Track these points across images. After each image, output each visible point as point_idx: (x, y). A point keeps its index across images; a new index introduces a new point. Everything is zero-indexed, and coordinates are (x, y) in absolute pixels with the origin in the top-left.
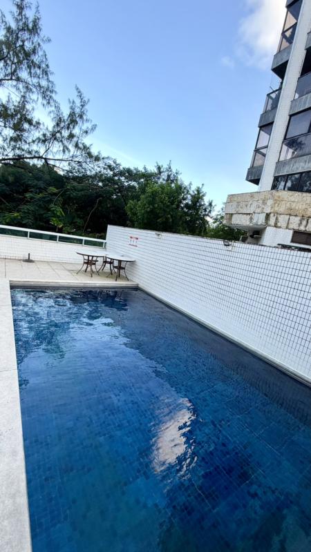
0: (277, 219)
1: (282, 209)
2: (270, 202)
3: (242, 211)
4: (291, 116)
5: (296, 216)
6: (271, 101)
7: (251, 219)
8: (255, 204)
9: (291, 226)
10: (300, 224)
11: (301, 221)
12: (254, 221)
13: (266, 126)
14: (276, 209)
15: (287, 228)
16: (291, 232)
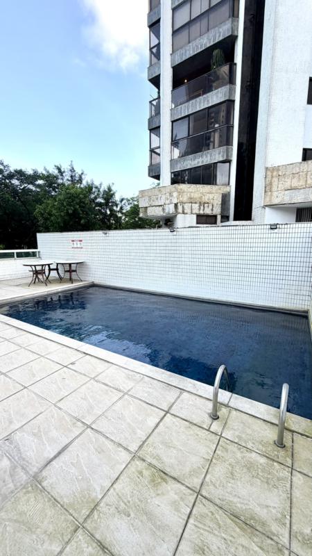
0: (183, 207)
1: (185, 199)
2: (175, 194)
3: (154, 204)
4: (173, 122)
5: (196, 203)
6: (153, 108)
7: (163, 209)
8: (164, 197)
9: (194, 212)
10: (200, 209)
11: (200, 206)
12: (167, 211)
13: (155, 129)
14: (181, 199)
15: (192, 213)
16: (195, 216)
